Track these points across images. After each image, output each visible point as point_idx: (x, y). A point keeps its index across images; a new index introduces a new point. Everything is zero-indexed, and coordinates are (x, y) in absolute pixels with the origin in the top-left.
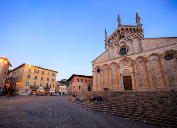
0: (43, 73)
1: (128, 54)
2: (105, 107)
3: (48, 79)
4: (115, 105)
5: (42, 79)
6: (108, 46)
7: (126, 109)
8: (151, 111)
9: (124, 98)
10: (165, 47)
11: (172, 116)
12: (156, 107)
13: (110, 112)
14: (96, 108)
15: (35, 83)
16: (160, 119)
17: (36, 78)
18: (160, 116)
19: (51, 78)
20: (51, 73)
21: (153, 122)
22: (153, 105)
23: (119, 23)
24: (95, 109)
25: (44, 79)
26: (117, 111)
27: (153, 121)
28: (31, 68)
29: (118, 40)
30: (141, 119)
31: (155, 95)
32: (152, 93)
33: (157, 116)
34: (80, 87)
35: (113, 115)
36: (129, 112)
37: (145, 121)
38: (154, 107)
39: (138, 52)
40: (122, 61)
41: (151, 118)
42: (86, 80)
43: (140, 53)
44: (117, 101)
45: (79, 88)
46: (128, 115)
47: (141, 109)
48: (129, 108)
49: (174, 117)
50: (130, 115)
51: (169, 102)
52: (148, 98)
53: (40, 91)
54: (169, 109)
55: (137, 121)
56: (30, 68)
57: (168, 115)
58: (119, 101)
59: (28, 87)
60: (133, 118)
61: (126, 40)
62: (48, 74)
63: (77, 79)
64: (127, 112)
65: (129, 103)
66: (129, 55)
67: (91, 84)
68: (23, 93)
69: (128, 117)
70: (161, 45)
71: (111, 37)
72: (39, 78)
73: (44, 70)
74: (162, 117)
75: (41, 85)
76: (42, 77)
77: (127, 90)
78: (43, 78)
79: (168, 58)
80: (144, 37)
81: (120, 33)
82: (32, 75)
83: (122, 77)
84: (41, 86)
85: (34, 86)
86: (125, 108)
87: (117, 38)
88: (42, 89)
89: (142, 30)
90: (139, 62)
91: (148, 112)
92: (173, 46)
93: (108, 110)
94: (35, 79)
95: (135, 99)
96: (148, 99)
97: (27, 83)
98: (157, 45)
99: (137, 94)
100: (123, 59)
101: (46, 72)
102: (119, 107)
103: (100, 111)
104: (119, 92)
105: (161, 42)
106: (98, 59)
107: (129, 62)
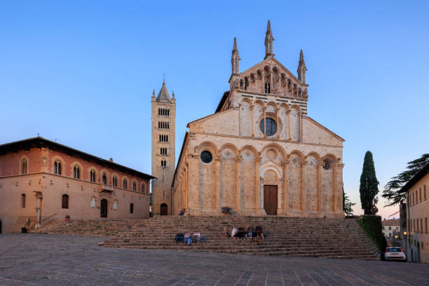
6: (240, 94)
10: (328, 146)
29: (264, 92)
34: (65, 197)
39: (295, 139)
42: (93, 174)
43: (297, 142)
45: (64, 205)
61: (280, 102)
63: (53, 160)
67: (109, 191)
70: (324, 142)
71: (249, 74)
80: (306, 114)
81: (270, 78)
83: (262, 185)
89: (306, 97)
90: (293, 161)
92: (335, 149)
98: (320, 138)
100: (269, 146)
105: (324, 136)
106: (210, 121)
107: (278, 157)
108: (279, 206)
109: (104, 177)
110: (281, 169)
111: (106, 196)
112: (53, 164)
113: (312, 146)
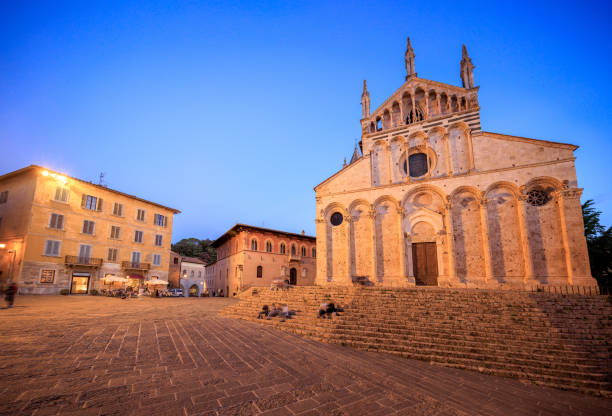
0: (118, 211)
1: (433, 175)
2: (369, 335)
3: (139, 237)
4: (398, 327)
5: (115, 232)
6: (371, 139)
7: (430, 338)
8: (494, 342)
9: (422, 307)
10: (533, 165)
11: (543, 353)
12: (506, 331)
13: (385, 348)
14: (341, 338)
15: (85, 249)
16: (516, 362)
17: (88, 227)
18: (517, 356)
19: (150, 231)
20: (150, 212)
21: (501, 371)
22: (499, 327)
23: (409, 66)
24: (340, 341)
25: (122, 236)
26: (406, 344)
27: (502, 367)
28: (67, 188)
29: (404, 124)
30: (472, 364)
31: (503, 301)
32: (495, 294)
33: (509, 355)
34: (260, 269)
35: (395, 355)
36: (438, 347)
37: (481, 369)
38: (502, 332)
39: (461, 171)
40: (414, 196)
41: (496, 360)
42: (283, 247)
43: (465, 174)
44: (402, 315)
45: (259, 275)
46: (437, 353)
47: (468, 337)
48: (437, 336)
49: (548, 356)
50: (442, 354)
51: (536, 319)
52: (486, 308)
53: (109, 279)
54: (536, 335)
55: (460, 368)
56: (63, 186)
57: (535, 351)
58: (407, 315)
59: (54, 264)
60: (449, 362)
61: (429, 128)
62: (141, 216)
63: (251, 239)
64: (432, 347)
65: (437, 323)
66: (434, 179)
67: (297, 261)
68: (34, 285)
69: (436, 360)
70: (524, 161)
71: (382, 112)
72: (103, 228)
73: (121, 201)
74: (521, 356)
75: (113, 256)
76: (116, 225)
77: (423, 284)
78: (118, 229)
79: (535, 199)
80: (479, 128)
81: (411, 104)
82: (69, 215)
83: (409, 244)
84: (109, 259)
85: (81, 259)
86: (427, 335)
87: (401, 117)
88: (115, 270)
89: (476, 105)
90: (462, 203)
91: (486, 346)
92: (553, 167)
93: (379, 341)
94: (85, 231)
95: (450, 311)
96: (484, 312)
97: (52, 248)
98: (512, 158)
99: (456, 296)
100: (416, 190)
101: (131, 209)
102: (409, 333)
103: (356, 346)
104: (405, 291)
105: (523, 151)
106: (337, 180)
107: (434, 201)
108: (441, 272)
109: (293, 248)
110: (439, 218)
111: (296, 266)
112: (250, 243)
113: (497, 174)
